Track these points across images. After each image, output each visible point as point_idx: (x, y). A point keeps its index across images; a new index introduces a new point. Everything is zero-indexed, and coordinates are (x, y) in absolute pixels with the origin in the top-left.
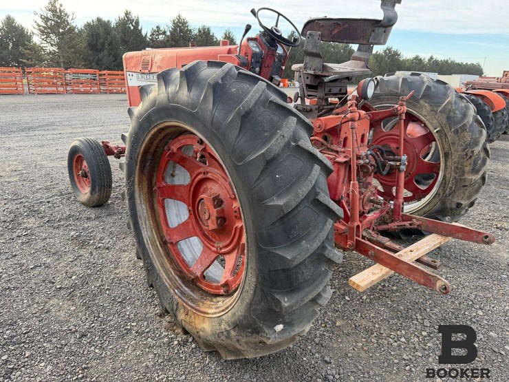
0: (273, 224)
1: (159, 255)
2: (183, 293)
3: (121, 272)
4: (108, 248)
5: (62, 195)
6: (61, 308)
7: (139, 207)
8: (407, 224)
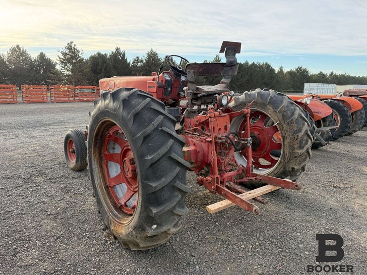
0: (147, 169)
1: (103, 194)
2: (114, 215)
3: (86, 207)
4: (81, 194)
5: (60, 164)
6: (49, 225)
7: (93, 166)
8: (253, 178)
